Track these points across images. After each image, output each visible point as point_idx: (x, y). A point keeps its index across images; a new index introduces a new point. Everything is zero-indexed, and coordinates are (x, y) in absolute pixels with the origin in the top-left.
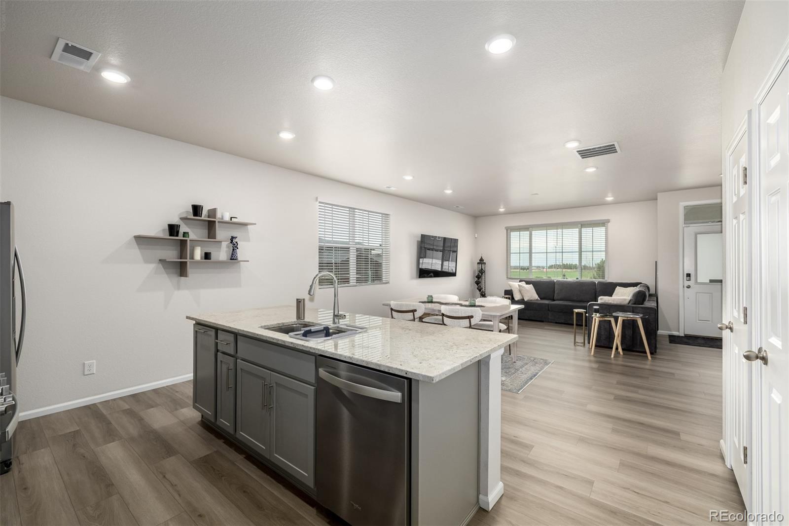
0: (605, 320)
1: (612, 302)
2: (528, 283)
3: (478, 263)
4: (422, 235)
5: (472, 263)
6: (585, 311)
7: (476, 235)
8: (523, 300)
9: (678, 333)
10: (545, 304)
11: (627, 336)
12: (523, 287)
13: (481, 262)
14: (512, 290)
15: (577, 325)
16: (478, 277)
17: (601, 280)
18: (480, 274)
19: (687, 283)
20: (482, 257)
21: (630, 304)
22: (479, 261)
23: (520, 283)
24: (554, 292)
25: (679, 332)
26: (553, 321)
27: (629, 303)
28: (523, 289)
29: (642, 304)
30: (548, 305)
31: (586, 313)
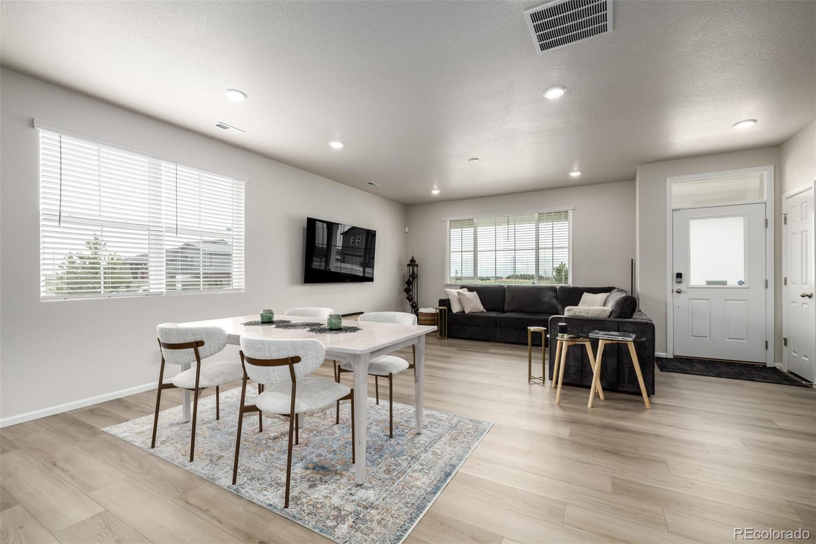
0: (576, 344)
1: (586, 315)
2: (471, 289)
3: (408, 265)
4: (308, 219)
5: (400, 264)
6: (545, 329)
7: (407, 228)
8: (464, 312)
9: (665, 354)
10: (492, 317)
11: (609, 368)
12: (464, 295)
13: (413, 263)
14: (449, 300)
15: (533, 345)
16: (409, 283)
17: (563, 285)
18: (411, 279)
19: (677, 287)
20: (413, 257)
21: (612, 318)
22: (409, 263)
23: (460, 291)
24: (505, 302)
25: (666, 352)
26: (502, 340)
27: (609, 317)
28: (463, 297)
29: (630, 318)
30: (496, 318)
31: (546, 332)
